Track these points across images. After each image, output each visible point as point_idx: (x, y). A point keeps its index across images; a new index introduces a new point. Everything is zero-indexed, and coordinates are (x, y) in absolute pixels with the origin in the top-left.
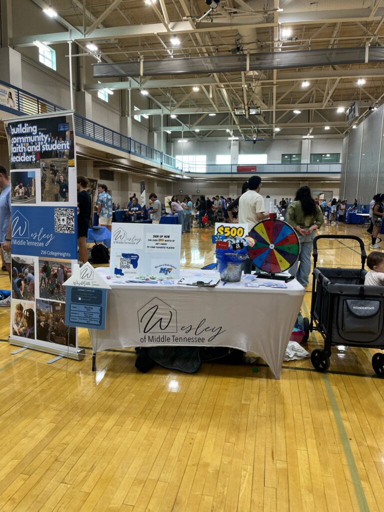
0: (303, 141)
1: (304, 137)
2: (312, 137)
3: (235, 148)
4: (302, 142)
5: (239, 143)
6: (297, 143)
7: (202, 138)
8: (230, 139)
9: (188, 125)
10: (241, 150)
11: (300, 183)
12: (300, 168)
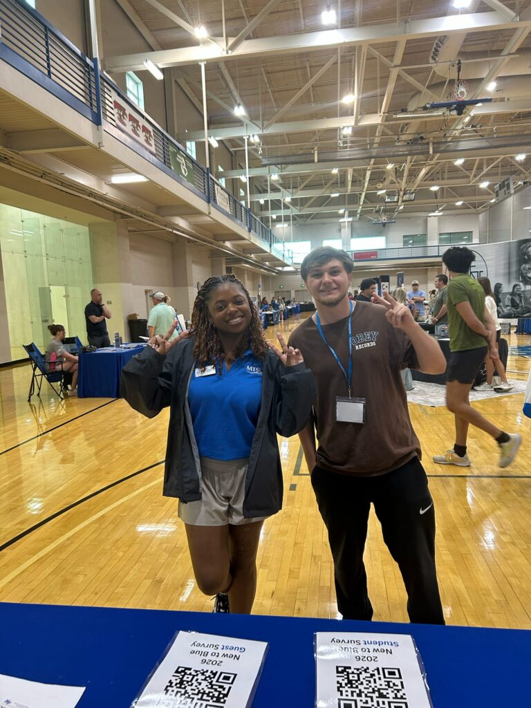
0: (429, 219)
1: (430, 215)
2: (441, 214)
3: (346, 231)
4: (427, 219)
5: (351, 224)
6: (421, 221)
7: (305, 221)
8: (341, 220)
9: (298, 208)
10: (355, 232)
11: (427, 269)
12: (425, 251)
